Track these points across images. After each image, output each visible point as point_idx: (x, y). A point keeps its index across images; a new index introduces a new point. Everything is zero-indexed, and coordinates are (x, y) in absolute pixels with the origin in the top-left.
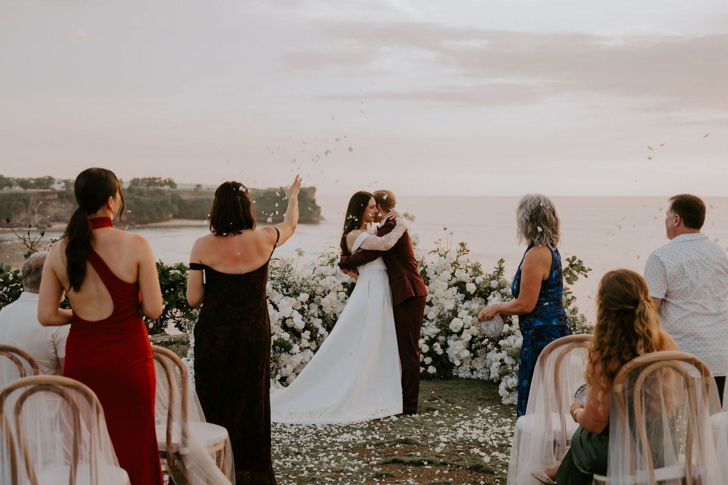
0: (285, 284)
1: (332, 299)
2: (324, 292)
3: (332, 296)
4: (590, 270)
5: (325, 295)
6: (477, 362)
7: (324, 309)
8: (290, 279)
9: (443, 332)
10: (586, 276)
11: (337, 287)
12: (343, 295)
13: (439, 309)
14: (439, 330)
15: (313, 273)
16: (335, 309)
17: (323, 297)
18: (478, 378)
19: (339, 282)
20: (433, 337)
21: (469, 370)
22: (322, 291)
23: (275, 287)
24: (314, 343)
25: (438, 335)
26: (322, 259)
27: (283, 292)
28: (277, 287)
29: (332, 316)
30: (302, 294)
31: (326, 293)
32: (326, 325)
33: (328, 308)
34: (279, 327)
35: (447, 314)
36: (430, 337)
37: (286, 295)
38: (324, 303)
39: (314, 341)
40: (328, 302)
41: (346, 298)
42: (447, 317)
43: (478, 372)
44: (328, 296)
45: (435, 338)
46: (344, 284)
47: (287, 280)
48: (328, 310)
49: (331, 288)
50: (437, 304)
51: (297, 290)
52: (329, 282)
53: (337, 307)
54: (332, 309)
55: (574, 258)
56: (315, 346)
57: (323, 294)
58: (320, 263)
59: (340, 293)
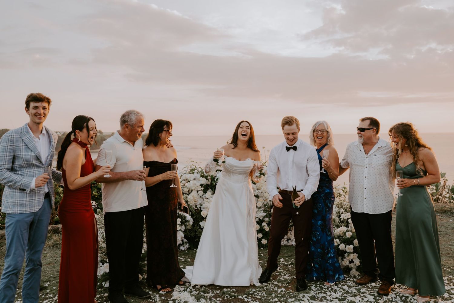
1: (194, 196)
2: (188, 191)
3: (194, 194)
5: (190, 193)
6: (291, 234)
7: (189, 203)
9: (268, 215)
11: (197, 188)
12: (201, 192)
13: (263, 199)
14: (266, 214)
15: (181, 178)
16: (196, 203)
17: (188, 195)
18: (292, 245)
19: (198, 184)
20: (261, 218)
21: (286, 240)
22: (187, 191)
24: (183, 226)
25: (264, 217)
26: (186, 169)
29: (194, 207)
31: (190, 192)
32: (190, 213)
33: (192, 202)
35: (269, 203)
36: (259, 218)
38: (189, 199)
39: (183, 225)
40: (192, 198)
41: (203, 195)
42: (269, 205)
43: (292, 241)
44: (192, 194)
45: (263, 219)
46: (202, 185)
48: (192, 203)
49: (193, 188)
50: (262, 196)
52: (192, 185)
53: (197, 201)
54: (194, 202)
56: (184, 228)
57: (188, 193)
58: (185, 172)
59: (199, 192)
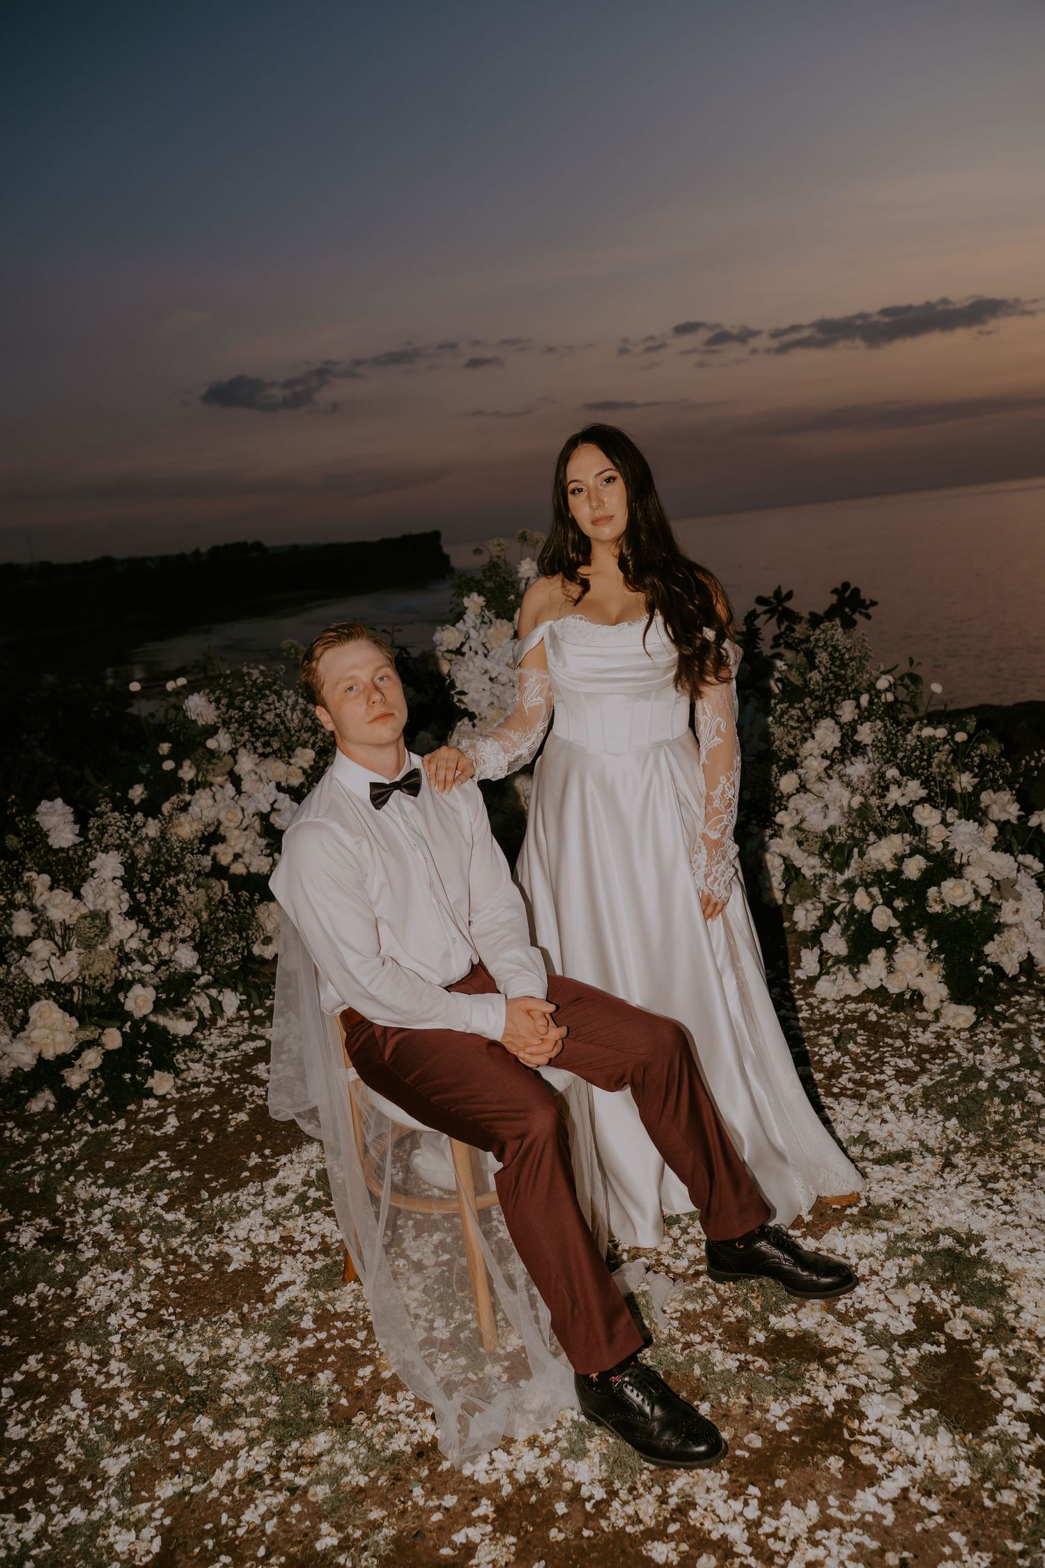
0: (260, 728)
4: (874, 603)
8: (269, 716)
10: (868, 617)
23: (238, 737)
27: (255, 748)
28: (244, 739)
30: (299, 751)
34: (254, 835)
37: (264, 756)
47: (264, 719)
51: (289, 741)
55: (846, 585)
